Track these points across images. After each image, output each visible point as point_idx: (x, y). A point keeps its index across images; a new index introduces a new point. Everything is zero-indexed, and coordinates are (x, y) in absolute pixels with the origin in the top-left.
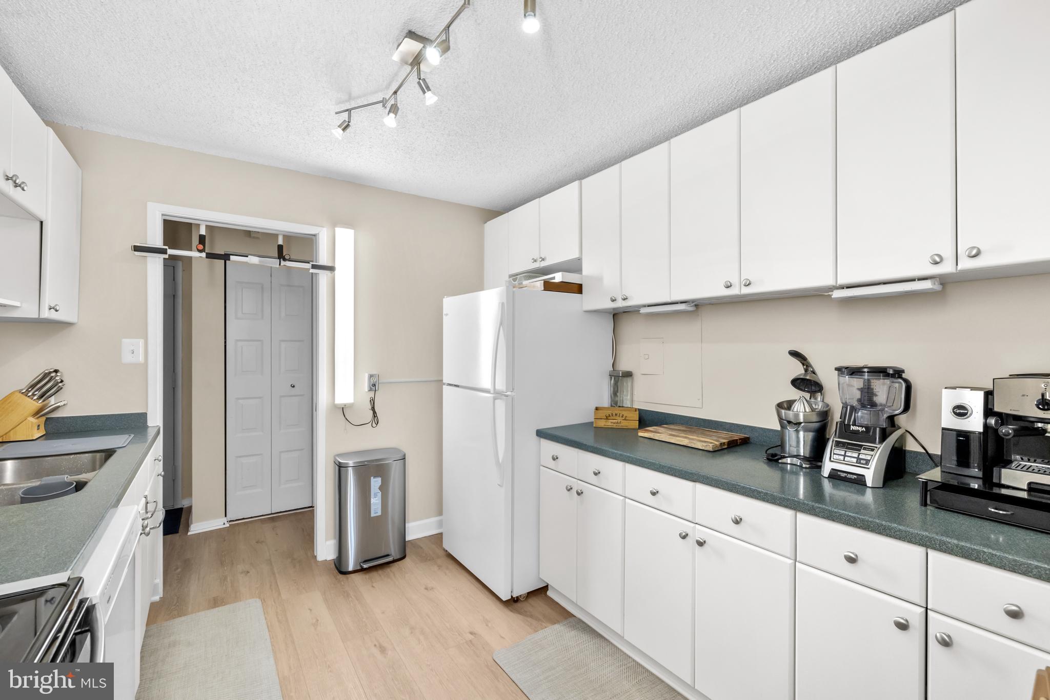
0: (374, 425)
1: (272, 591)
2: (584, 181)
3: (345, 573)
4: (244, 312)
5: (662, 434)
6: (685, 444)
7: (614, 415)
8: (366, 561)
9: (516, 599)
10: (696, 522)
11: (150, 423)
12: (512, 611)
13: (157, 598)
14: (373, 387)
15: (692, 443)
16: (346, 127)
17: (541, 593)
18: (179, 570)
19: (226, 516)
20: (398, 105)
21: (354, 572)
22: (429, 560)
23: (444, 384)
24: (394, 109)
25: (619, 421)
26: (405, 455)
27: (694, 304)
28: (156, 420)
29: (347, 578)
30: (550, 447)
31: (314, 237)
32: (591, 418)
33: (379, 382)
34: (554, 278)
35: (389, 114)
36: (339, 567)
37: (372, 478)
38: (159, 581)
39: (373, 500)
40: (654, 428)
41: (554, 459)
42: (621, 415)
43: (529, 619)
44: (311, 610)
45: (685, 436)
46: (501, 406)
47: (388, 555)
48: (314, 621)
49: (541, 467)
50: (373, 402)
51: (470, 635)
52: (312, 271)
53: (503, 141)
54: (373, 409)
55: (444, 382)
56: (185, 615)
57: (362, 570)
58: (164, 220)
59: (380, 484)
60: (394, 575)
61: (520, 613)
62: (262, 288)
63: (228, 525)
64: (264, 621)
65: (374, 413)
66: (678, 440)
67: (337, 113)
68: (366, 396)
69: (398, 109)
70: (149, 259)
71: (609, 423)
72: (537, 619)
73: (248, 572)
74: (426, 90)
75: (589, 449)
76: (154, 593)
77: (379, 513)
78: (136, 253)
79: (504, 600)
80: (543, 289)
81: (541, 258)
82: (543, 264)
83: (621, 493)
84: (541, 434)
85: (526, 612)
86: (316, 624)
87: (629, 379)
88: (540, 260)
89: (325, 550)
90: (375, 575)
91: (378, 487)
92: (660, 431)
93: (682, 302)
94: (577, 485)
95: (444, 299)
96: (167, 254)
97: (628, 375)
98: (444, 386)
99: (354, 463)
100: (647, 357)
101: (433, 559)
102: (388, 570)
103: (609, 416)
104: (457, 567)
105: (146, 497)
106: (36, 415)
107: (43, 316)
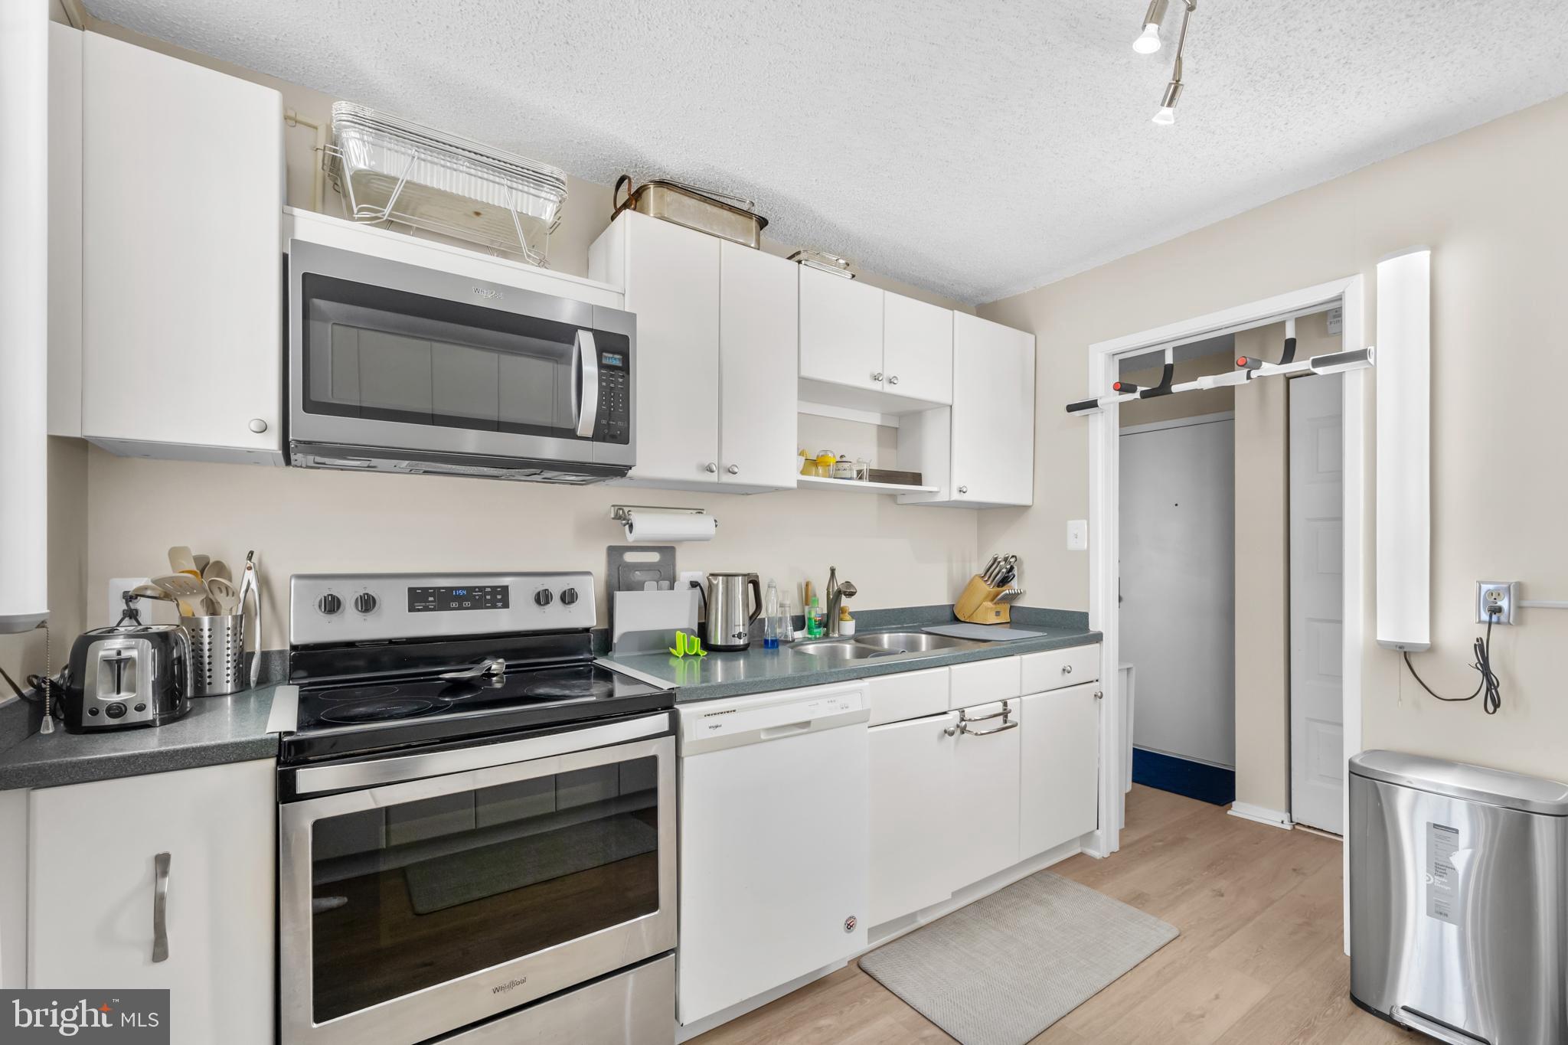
0: (1491, 706)
11: (1091, 627)
13: (1098, 852)
14: (1494, 615)
19: (1289, 811)
28: (1098, 623)
33: (1525, 604)
38: (1104, 834)
44: (1217, 997)
48: (1198, 1013)
50: (1481, 649)
54: (1484, 666)
57: (1398, 1023)
58: (1119, 360)
63: (1289, 827)
65: (1487, 675)
70: (1090, 416)
78: (1072, 413)
86: (1193, 1017)
96: (1097, 405)
106: (992, 600)
107: (953, 499)
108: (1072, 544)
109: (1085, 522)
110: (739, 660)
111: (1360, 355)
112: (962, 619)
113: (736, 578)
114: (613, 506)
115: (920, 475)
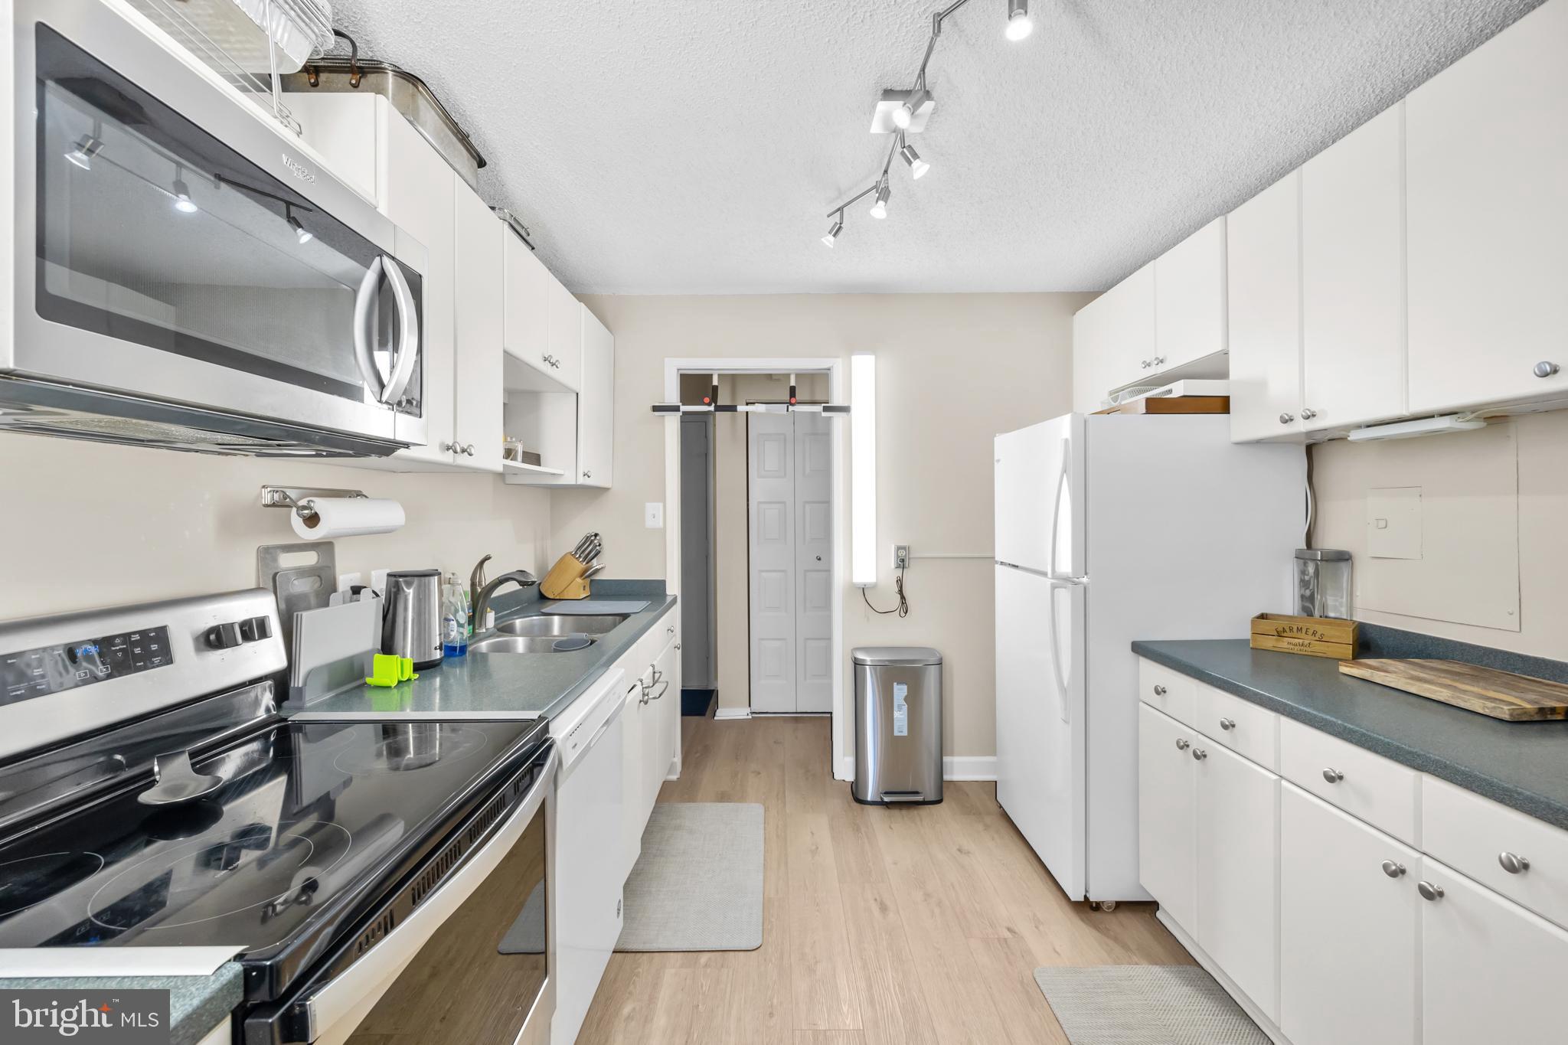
0: (903, 614)
1: (778, 799)
2: (1230, 216)
3: (860, 801)
4: (766, 469)
5: (1394, 674)
6: (1442, 699)
7: (1295, 630)
8: (886, 793)
9: (1094, 905)
10: (1424, 849)
11: (668, 592)
12: (1082, 920)
13: (674, 777)
14: (902, 563)
15: (1458, 698)
16: (837, 231)
17: (1144, 911)
18: (698, 755)
19: (750, 706)
20: (890, 188)
21: (873, 803)
22: (974, 814)
23: (997, 562)
24: (884, 194)
25: (1306, 642)
26: (941, 659)
27: (1474, 415)
28: (674, 588)
29: (863, 809)
30: (1154, 673)
31: (829, 372)
32: (1246, 634)
33: (911, 556)
34: (1170, 391)
35: (877, 202)
36: (856, 793)
37: (895, 684)
38: (678, 760)
39: (896, 714)
40: (1381, 662)
41: (1158, 693)
42: (1310, 632)
43: (1111, 943)
44: (813, 834)
45: (1449, 682)
46: (1064, 597)
47: (916, 793)
48: (814, 847)
49: (1141, 704)
50: (900, 582)
51: (1007, 930)
52: (824, 414)
53: (1068, 188)
54: (901, 592)
55: (996, 559)
56: (693, 802)
57: (882, 803)
58: (681, 375)
59: (906, 694)
60: (921, 820)
61: (1096, 927)
62: (785, 440)
63: (750, 717)
64: (762, 832)
65: (903, 597)
66: (1428, 690)
67: (828, 216)
68: (891, 573)
69: (890, 192)
70: (666, 417)
71: (1284, 644)
72: (1125, 947)
73: (759, 773)
74: (912, 160)
75: (1215, 683)
76: (670, 771)
77: (905, 733)
78: (657, 413)
79: (1073, 899)
80: (1144, 411)
81: (1157, 358)
82: (1161, 369)
83: (1272, 768)
84: (1140, 649)
85: (1108, 930)
86: (815, 851)
87: (1343, 566)
88: (1156, 362)
89: (844, 769)
90: (896, 813)
91: (903, 697)
92: (1391, 669)
93: (1443, 414)
94: (1198, 743)
95: (995, 439)
96: (679, 411)
97: (1342, 558)
98: (996, 565)
99: (872, 661)
100: (1382, 524)
101: (980, 814)
102: (915, 813)
103: (1284, 630)
104: (1012, 833)
105: (653, 666)
106: (581, 576)
107: (579, 483)
108: (650, 523)
109: (661, 505)
110: (436, 677)
111: (845, 409)
112: (552, 597)
113: (432, 578)
114: (264, 487)
115: (538, 456)
